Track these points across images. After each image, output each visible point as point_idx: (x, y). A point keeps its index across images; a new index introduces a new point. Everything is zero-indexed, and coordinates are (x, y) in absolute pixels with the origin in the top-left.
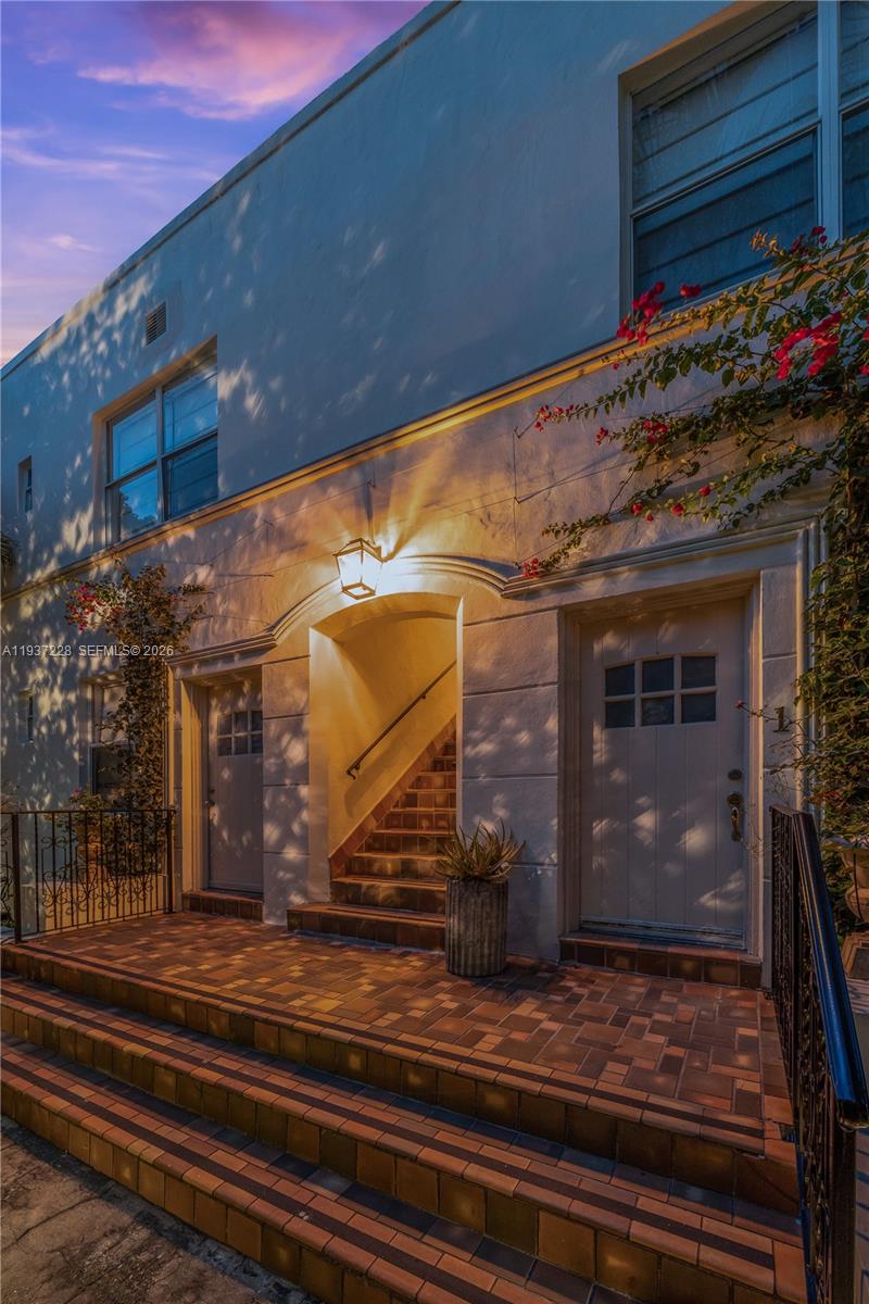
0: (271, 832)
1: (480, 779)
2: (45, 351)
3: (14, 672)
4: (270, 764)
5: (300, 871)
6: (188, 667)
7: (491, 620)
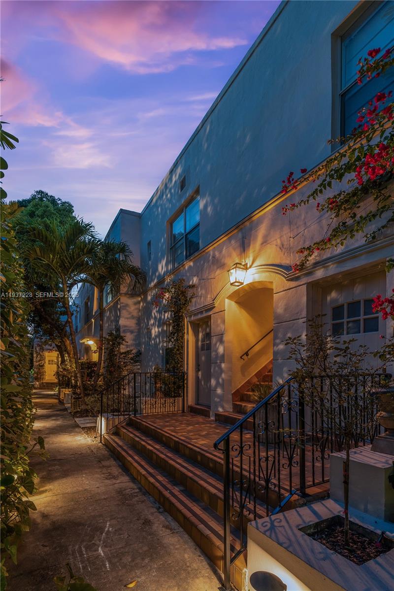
0: (213, 382)
1: (279, 361)
2: (154, 200)
3: (146, 321)
4: (213, 354)
5: (221, 397)
6: (190, 316)
7: (284, 291)
